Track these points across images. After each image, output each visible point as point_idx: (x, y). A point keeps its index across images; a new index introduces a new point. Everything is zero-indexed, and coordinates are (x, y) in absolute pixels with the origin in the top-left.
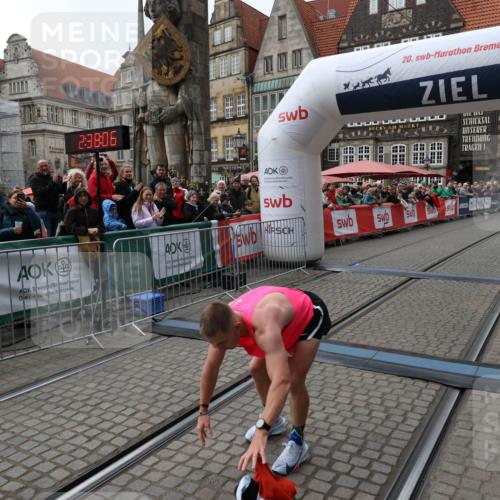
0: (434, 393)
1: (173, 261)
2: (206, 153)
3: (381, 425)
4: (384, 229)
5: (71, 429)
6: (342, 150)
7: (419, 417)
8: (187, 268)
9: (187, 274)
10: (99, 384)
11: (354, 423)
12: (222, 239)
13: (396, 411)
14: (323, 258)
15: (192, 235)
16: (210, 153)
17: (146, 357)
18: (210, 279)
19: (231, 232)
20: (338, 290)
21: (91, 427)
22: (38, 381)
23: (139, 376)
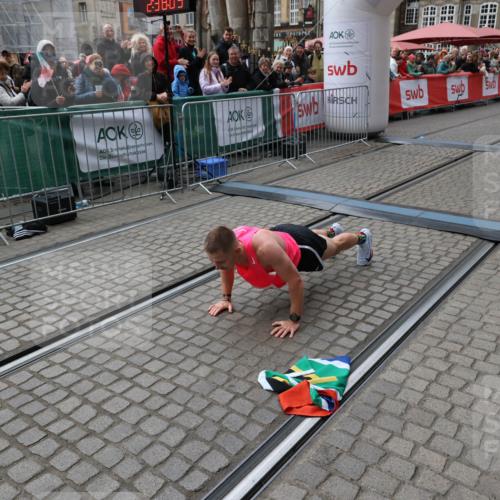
0: (469, 244)
1: (236, 129)
2: (269, 15)
3: (416, 264)
4: (458, 102)
5: (157, 257)
6: (422, 11)
7: (451, 260)
8: (250, 137)
9: (250, 141)
10: (176, 228)
11: (392, 262)
12: (283, 109)
13: (431, 255)
14: (387, 130)
15: (254, 102)
16: (273, 16)
17: (213, 211)
18: (270, 149)
19: (293, 99)
20: (397, 161)
21: (173, 256)
22: (124, 225)
23: (208, 224)
